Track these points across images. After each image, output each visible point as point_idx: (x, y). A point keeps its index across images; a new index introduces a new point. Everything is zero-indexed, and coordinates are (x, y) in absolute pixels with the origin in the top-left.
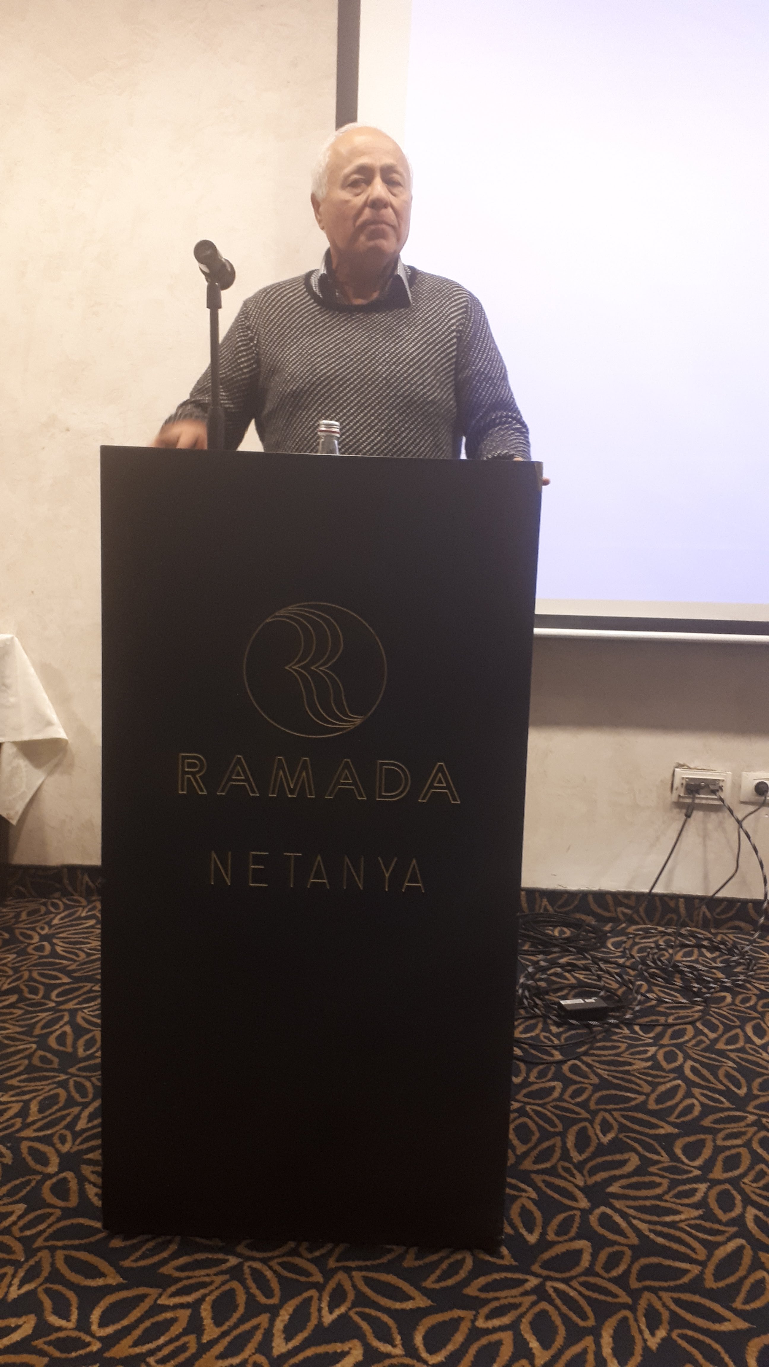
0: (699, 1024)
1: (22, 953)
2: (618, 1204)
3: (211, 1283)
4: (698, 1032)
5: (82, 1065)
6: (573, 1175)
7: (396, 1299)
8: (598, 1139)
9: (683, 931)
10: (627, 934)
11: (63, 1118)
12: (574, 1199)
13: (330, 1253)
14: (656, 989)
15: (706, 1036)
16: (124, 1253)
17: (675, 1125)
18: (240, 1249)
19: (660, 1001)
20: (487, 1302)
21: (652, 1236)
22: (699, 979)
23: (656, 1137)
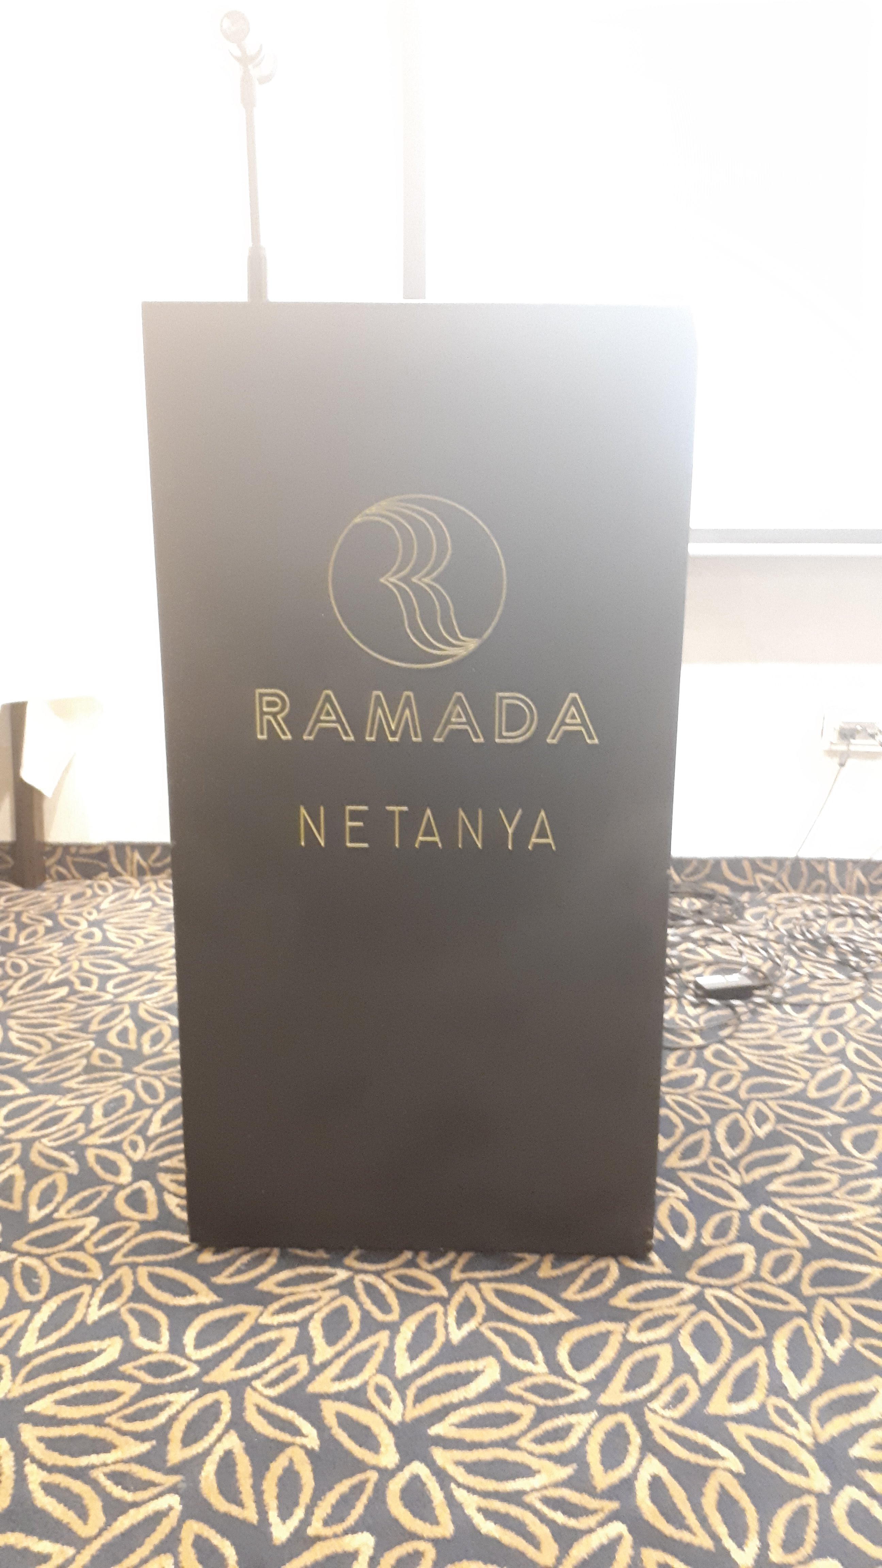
0: (860, 1003)
1: (69, 941)
2: (780, 1203)
3: (319, 1298)
4: (860, 1011)
5: (149, 1062)
6: (726, 1172)
7: (532, 1312)
8: (753, 1131)
9: (835, 899)
10: (768, 905)
11: (132, 1122)
12: (730, 1198)
13: (453, 1263)
14: (806, 964)
15: (869, 1015)
16: (217, 1268)
17: (841, 1115)
18: (350, 1261)
19: (813, 977)
20: (636, 1314)
21: (824, 1237)
22: (857, 952)
23: (822, 1129)
